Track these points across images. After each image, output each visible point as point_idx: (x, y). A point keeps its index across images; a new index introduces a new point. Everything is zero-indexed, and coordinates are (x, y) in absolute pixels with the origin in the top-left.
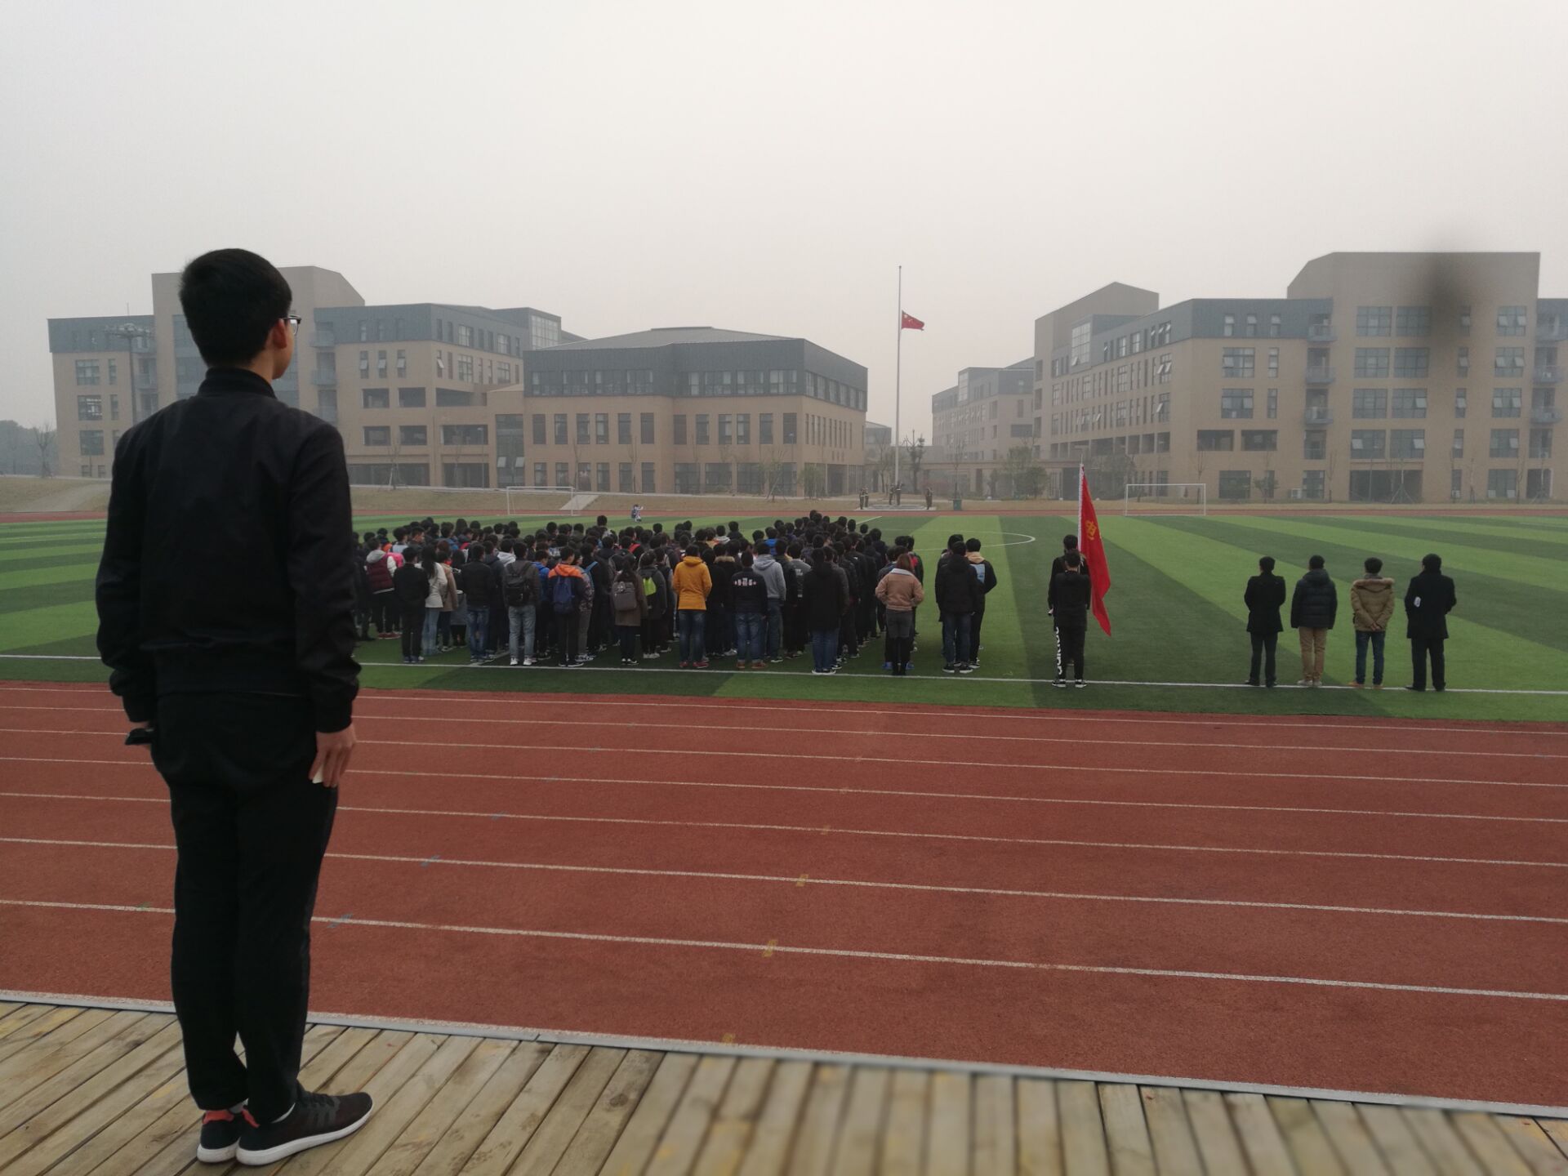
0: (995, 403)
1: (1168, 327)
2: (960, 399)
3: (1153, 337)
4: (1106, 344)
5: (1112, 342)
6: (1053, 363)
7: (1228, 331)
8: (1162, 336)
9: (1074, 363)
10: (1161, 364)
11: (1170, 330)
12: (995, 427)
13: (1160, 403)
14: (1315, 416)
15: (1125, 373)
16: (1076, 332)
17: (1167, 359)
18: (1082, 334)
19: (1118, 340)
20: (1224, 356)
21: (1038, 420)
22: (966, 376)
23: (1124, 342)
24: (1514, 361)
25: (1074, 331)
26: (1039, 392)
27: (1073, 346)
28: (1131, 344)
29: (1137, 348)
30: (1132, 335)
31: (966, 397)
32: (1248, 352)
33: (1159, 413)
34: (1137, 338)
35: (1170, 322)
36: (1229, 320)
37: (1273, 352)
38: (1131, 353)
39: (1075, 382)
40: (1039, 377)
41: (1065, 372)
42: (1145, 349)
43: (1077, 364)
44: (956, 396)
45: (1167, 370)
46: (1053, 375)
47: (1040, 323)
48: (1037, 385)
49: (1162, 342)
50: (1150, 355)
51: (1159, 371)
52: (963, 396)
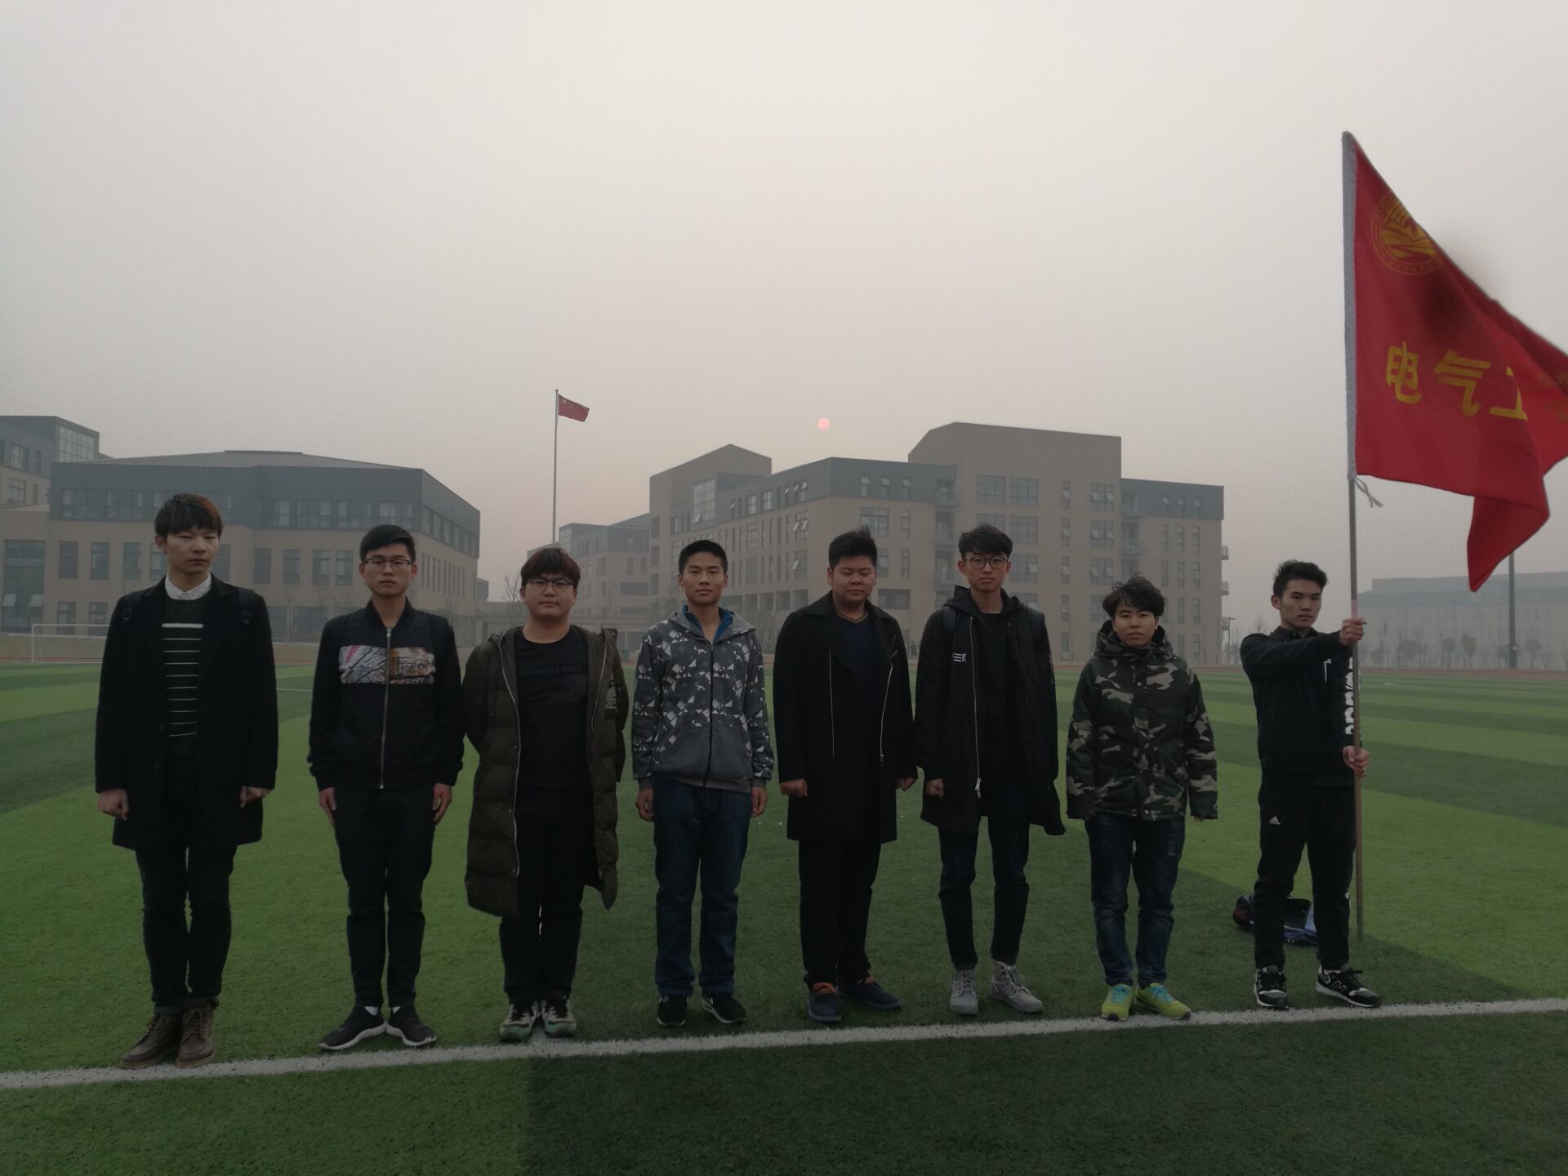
0: (604, 560)
1: (805, 485)
3: (787, 496)
4: (733, 502)
5: (740, 499)
6: (672, 520)
7: (864, 492)
8: (797, 494)
9: (697, 519)
10: (796, 521)
11: (806, 488)
12: (604, 584)
13: (796, 560)
14: (944, 577)
15: (755, 530)
16: (698, 489)
17: (803, 517)
18: (705, 492)
19: (747, 498)
20: (861, 515)
21: (655, 578)
22: (569, 531)
23: (753, 500)
24: (1105, 533)
25: (696, 488)
26: (656, 549)
27: (695, 502)
28: (762, 502)
29: (768, 506)
30: (762, 493)
32: (883, 513)
33: (795, 571)
34: (769, 496)
35: (806, 480)
36: (865, 481)
37: (905, 514)
38: (761, 510)
40: (656, 534)
41: (685, 528)
42: (778, 506)
43: (700, 521)
45: (804, 527)
46: (672, 532)
47: (656, 481)
48: (653, 542)
49: (796, 502)
50: (783, 513)
51: (795, 528)
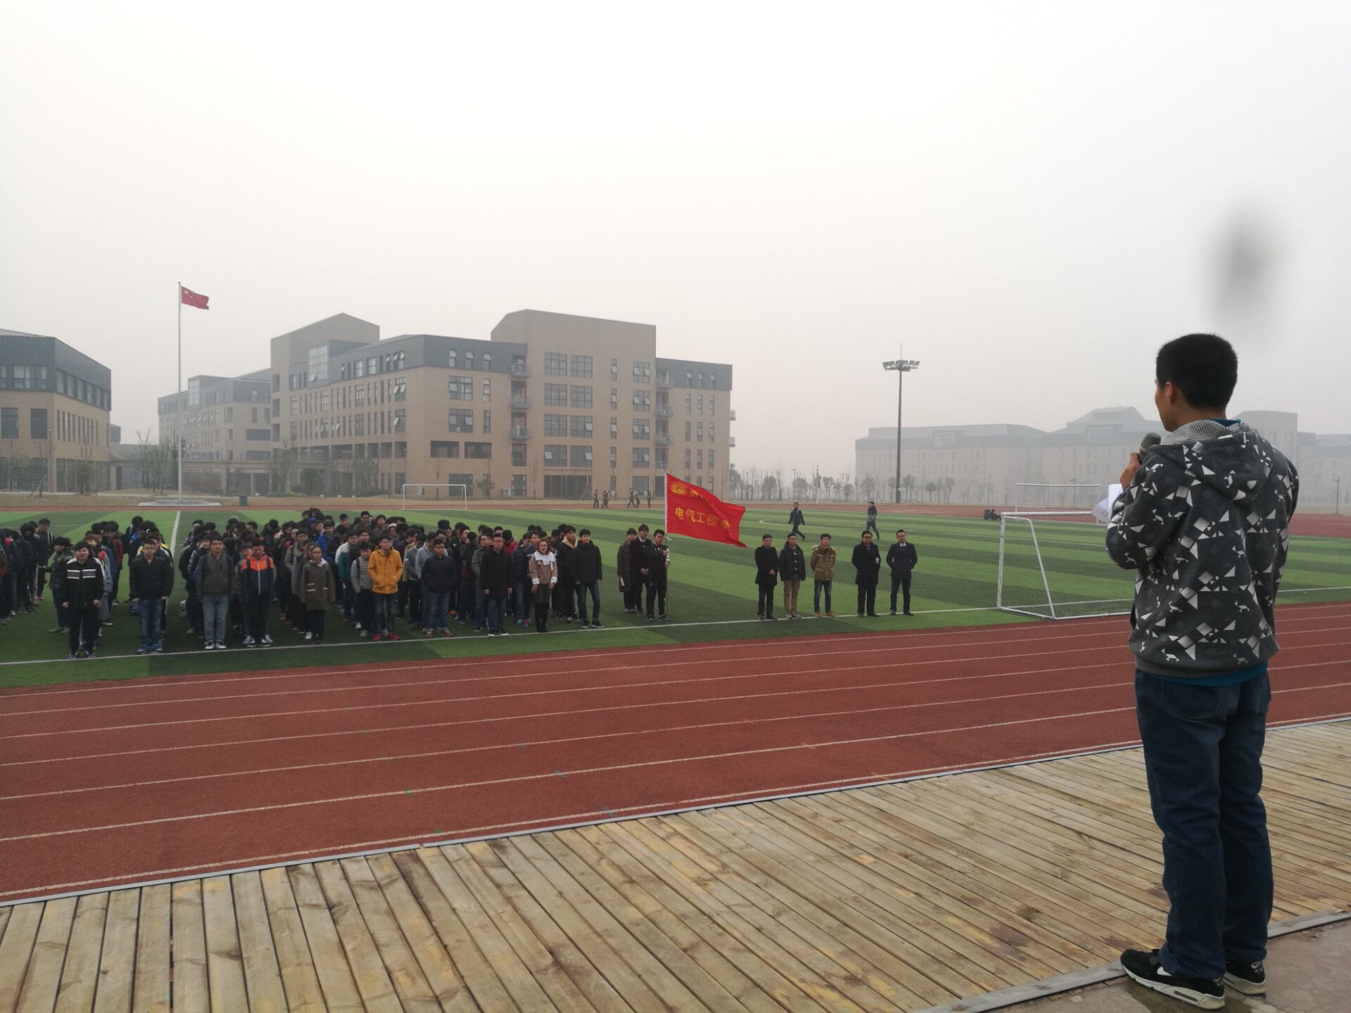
0: (230, 409)
1: (402, 356)
2: (191, 403)
3: (388, 363)
4: (343, 365)
5: (349, 364)
6: (291, 378)
7: (452, 363)
8: (396, 363)
9: (312, 378)
10: (396, 385)
11: (404, 358)
12: (231, 431)
13: (396, 417)
14: (518, 433)
15: (362, 390)
16: (313, 352)
17: (401, 382)
18: (319, 355)
19: (355, 363)
20: (450, 382)
21: (277, 427)
22: (197, 383)
23: (360, 365)
24: (644, 400)
25: (311, 352)
26: (277, 402)
27: (311, 364)
28: (367, 367)
29: (373, 370)
30: (368, 360)
31: (197, 402)
32: (467, 381)
33: (396, 426)
34: (373, 362)
35: (403, 352)
36: (453, 354)
37: (487, 382)
38: (367, 374)
39: (313, 396)
40: (277, 389)
41: (302, 385)
42: (381, 371)
43: (315, 380)
44: (186, 401)
45: (402, 390)
46: (291, 388)
47: (275, 342)
48: (274, 396)
49: (396, 368)
50: (385, 377)
51: (395, 391)
52: (194, 400)
